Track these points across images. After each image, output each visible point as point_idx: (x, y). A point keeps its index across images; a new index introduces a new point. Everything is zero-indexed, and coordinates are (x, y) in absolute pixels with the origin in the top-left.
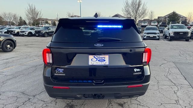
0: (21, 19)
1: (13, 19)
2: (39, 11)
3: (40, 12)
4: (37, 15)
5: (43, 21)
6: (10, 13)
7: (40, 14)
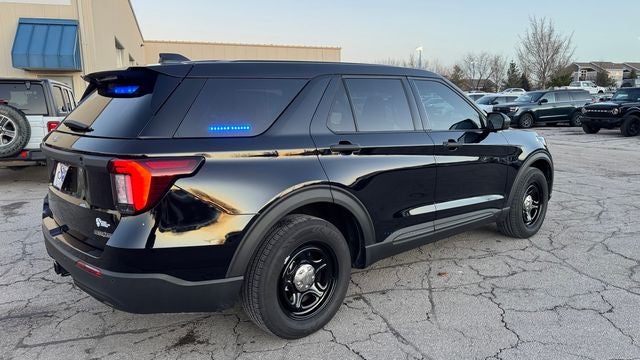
0: (513, 71)
1: (489, 71)
2: (562, 38)
3: (566, 42)
4: (556, 51)
5: (589, 70)
6: (484, 55)
7: (567, 47)
